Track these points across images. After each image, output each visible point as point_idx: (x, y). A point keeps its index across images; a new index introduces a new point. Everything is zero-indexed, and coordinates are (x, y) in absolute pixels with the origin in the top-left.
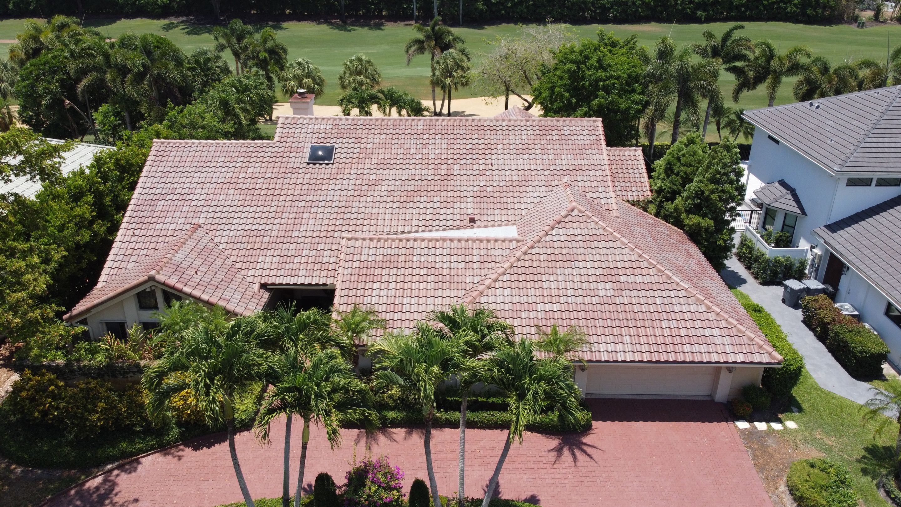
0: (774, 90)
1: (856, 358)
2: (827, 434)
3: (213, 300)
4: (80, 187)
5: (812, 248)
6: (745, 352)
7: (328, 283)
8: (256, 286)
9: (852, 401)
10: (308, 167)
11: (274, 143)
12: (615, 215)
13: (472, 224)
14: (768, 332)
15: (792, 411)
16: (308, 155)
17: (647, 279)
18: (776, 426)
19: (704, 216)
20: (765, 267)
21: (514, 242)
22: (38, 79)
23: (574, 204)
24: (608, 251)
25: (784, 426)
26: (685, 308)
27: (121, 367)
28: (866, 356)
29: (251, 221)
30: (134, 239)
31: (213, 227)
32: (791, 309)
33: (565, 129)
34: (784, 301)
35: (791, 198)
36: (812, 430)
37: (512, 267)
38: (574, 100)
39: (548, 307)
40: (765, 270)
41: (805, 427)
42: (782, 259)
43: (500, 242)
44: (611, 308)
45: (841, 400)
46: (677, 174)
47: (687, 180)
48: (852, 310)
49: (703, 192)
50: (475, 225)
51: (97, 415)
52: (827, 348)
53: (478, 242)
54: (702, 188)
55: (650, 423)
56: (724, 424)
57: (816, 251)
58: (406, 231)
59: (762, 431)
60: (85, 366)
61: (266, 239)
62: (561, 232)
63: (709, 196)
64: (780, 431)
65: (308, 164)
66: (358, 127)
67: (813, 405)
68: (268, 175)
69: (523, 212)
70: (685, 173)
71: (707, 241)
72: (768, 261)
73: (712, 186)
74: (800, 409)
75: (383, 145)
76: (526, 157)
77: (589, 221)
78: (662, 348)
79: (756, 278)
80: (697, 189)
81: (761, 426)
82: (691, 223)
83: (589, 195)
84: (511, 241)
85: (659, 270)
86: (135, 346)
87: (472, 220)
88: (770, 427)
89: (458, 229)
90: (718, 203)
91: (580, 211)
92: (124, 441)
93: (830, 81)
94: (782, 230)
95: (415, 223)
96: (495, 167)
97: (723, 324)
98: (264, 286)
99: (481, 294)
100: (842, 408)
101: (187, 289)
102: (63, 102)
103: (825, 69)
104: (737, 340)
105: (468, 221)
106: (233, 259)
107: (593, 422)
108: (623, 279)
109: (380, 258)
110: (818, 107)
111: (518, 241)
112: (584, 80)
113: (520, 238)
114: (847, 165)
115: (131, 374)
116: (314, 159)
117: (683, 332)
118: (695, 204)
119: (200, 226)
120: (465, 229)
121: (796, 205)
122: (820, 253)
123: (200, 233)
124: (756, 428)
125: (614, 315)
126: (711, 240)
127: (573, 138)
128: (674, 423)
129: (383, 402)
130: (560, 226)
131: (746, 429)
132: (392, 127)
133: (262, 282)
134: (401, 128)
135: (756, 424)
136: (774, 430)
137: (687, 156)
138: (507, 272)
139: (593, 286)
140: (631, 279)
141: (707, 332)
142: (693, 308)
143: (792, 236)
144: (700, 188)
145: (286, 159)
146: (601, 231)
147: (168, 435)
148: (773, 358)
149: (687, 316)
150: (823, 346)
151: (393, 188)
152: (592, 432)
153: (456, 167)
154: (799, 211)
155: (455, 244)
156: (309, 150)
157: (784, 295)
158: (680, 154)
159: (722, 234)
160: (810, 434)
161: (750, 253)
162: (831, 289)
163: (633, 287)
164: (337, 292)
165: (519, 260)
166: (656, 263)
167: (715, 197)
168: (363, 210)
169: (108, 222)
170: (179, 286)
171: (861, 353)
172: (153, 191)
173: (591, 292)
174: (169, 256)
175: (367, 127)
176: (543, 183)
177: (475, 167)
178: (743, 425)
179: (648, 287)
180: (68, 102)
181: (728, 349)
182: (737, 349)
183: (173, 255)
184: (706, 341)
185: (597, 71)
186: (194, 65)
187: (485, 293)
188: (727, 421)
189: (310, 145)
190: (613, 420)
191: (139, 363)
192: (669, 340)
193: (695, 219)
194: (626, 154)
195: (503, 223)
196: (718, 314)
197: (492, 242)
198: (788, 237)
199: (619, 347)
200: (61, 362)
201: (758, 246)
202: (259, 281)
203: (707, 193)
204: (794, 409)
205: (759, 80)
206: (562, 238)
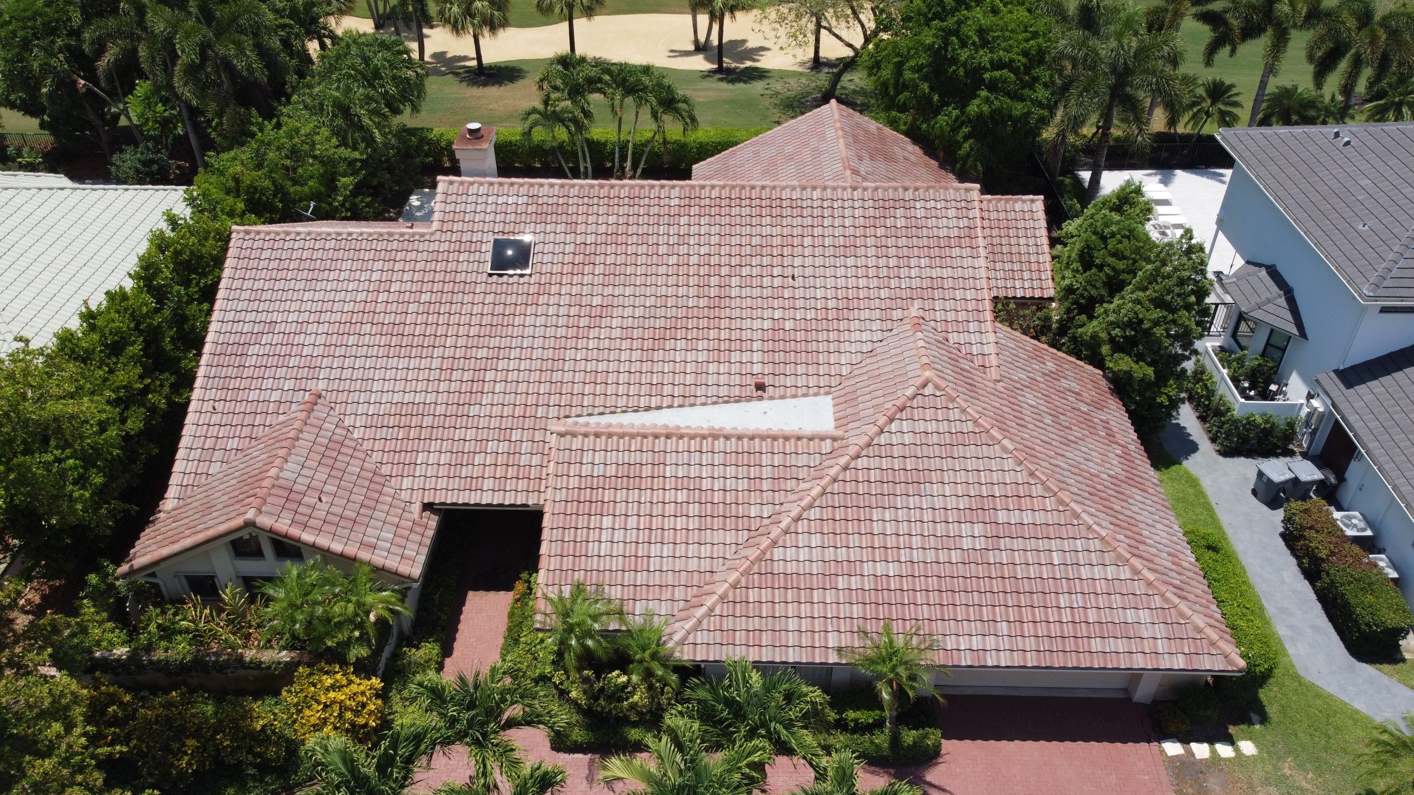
0: (1276, 58)
1: (1359, 630)
2: (1301, 767)
3: (351, 550)
4: (118, 331)
5: (1310, 396)
6: (1187, 651)
7: (530, 503)
8: (416, 508)
9: (1346, 704)
10: (490, 280)
11: (432, 234)
12: (994, 377)
13: (760, 393)
14: (1224, 596)
15: (1251, 723)
16: (489, 257)
17: (1040, 518)
18: (1224, 750)
19: (1139, 358)
20: (1230, 430)
21: (828, 441)
22: (26, 45)
23: (928, 374)
24: (980, 465)
25: (1237, 750)
26: (1097, 572)
27: (216, 662)
28: (1375, 631)
29: (400, 386)
30: (215, 419)
31: (342, 397)
32: (1265, 508)
33: (918, 205)
34: (1254, 492)
35: (1285, 304)
36: (1279, 758)
37: (823, 493)
38: (936, 98)
39: (880, 569)
40: (1228, 435)
41: (1268, 752)
42: (1259, 420)
43: (805, 440)
44: (981, 571)
45: (1327, 699)
46: (1100, 267)
47: (1115, 286)
48: (1362, 525)
49: (1141, 321)
50: (766, 395)
51: (186, 758)
52: (1316, 593)
53: (769, 440)
54: (1141, 316)
55: (1029, 743)
56: (1144, 745)
57: (1315, 403)
58: (653, 405)
59: (1201, 760)
60: (159, 661)
61: (427, 421)
62: (906, 426)
63: (1151, 328)
64: (1229, 760)
65: (490, 275)
66: (571, 201)
67: (1283, 709)
68: (425, 297)
69: (845, 371)
70: (1114, 269)
71: (1140, 395)
72: (1236, 422)
73: (1157, 314)
74: (1264, 719)
75: (614, 237)
76: (850, 261)
77: (951, 406)
78: (1057, 645)
79: (1213, 440)
80: (1131, 315)
81: (1201, 750)
82: (1116, 369)
83: (953, 338)
84: (822, 439)
85: (1061, 502)
86: (234, 620)
87: (760, 387)
88: (1214, 752)
89: (737, 402)
90: (1164, 340)
91: (937, 387)
92: (231, 786)
93: (1374, 41)
94: (1263, 355)
95: (667, 390)
96: (799, 282)
97: (1157, 601)
98: (428, 507)
99: (774, 544)
100: (1328, 716)
101: (307, 537)
102: (75, 82)
103: (1365, 18)
104: (1178, 631)
105: (753, 387)
106: (377, 457)
107: (943, 741)
108: (1002, 516)
109: (611, 471)
110: (1347, 143)
111: (834, 439)
112: (955, 64)
113: (839, 433)
114: (1385, 284)
115: (232, 669)
116: (500, 263)
117: (1092, 616)
118: (1125, 337)
119: (320, 397)
120: (749, 401)
121: (1291, 319)
122: (1321, 409)
123: (320, 411)
124: (1193, 755)
125: (984, 585)
126: (1147, 394)
127: (930, 223)
128: (1068, 744)
129: (621, 715)
130: (904, 415)
131: (1177, 756)
132: (626, 200)
133: (426, 501)
134: (642, 203)
135: (1194, 745)
136: (1220, 759)
137: (1118, 237)
138: (817, 503)
139: (953, 529)
140: (1015, 517)
141: (1130, 616)
142: (1111, 572)
143: (1278, 366)
144: (1136, 313)
145: (451, 266)
146: (970, 426)
147: (296, 773)
148: (1231, 662)
149: (1101, 586)
150: (1310, 588)
151: (630, 322)
152: (941, 760)
153: (735, 281)
154: (1295, 331)
155: (731, 445)
156: (490, 247)
157: (1256, 484)
158: (1106, 231)
159: (1166, 386)
160: (1274, 766)
161: (1208, 398)
162: (1332, 479)
163: (1016, 532)
164: (546, 522)
165: (835, 480)
166: (1056, 490)
167: (1159, 331)
168: (581, 365)
169: (171, 374)
170: (295, 532)
171: (1368, 625)
172: (238, 327)
173: (949, 542)
174: (273, 472)
175: (586, 200)
176: (877, 314)
177: (766, 281)
178: (1173, 748)
179: (1042, 532)
180: (83, 82)
181: (1161, 646)
182: (1174, 646)
183: (281, 469)
184: (1127, 631)
185: (977, 52)
186: (287, 21)
187: (781, 543)
188: (1149, 742)
189: (491, 238)
190: (973, 738)
191: (241, 656)
192: (1068, 630)
193: (1124, 363)
194: (1018, 207)
195: (811, 391)
196: (1149, 584)
197: (793, 441)
198: (1272, 368)
199: (990, 642)
200: (121, 651)
201: (1221, 390)
202: (420, 499)
203: (1146, 325)
204: (1255, 717)
205: (1250, 32)
206: (907, 439)
